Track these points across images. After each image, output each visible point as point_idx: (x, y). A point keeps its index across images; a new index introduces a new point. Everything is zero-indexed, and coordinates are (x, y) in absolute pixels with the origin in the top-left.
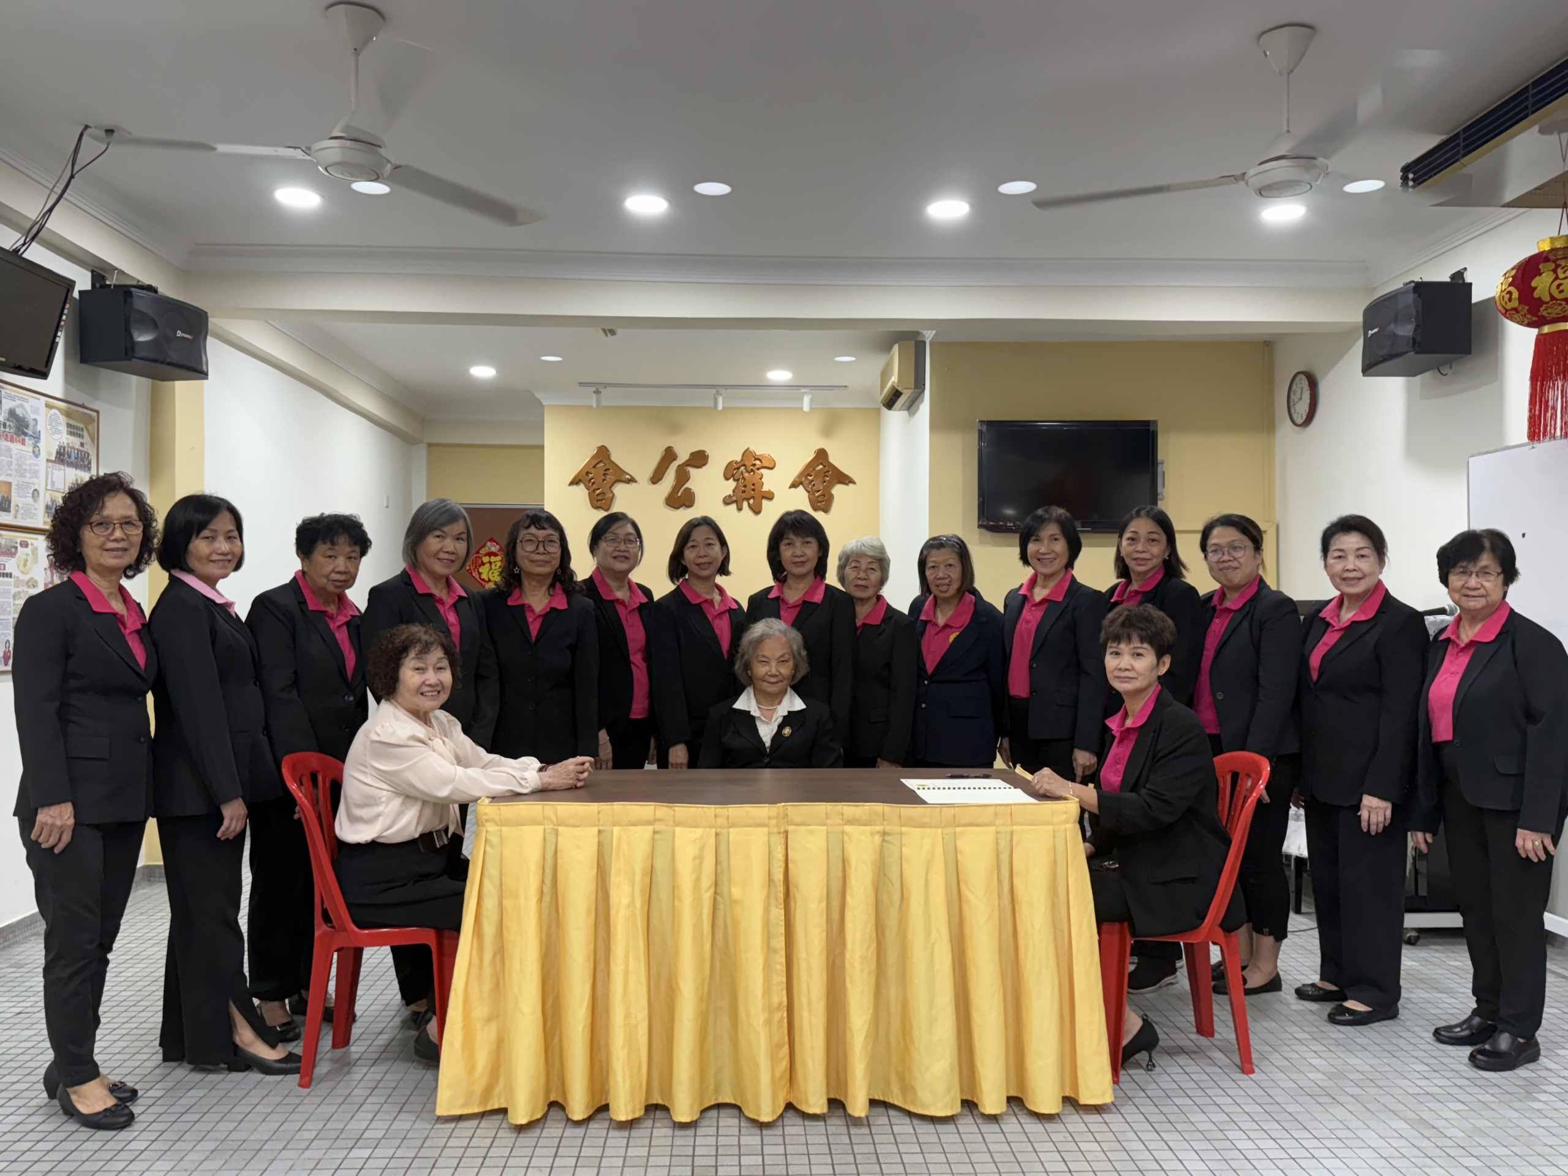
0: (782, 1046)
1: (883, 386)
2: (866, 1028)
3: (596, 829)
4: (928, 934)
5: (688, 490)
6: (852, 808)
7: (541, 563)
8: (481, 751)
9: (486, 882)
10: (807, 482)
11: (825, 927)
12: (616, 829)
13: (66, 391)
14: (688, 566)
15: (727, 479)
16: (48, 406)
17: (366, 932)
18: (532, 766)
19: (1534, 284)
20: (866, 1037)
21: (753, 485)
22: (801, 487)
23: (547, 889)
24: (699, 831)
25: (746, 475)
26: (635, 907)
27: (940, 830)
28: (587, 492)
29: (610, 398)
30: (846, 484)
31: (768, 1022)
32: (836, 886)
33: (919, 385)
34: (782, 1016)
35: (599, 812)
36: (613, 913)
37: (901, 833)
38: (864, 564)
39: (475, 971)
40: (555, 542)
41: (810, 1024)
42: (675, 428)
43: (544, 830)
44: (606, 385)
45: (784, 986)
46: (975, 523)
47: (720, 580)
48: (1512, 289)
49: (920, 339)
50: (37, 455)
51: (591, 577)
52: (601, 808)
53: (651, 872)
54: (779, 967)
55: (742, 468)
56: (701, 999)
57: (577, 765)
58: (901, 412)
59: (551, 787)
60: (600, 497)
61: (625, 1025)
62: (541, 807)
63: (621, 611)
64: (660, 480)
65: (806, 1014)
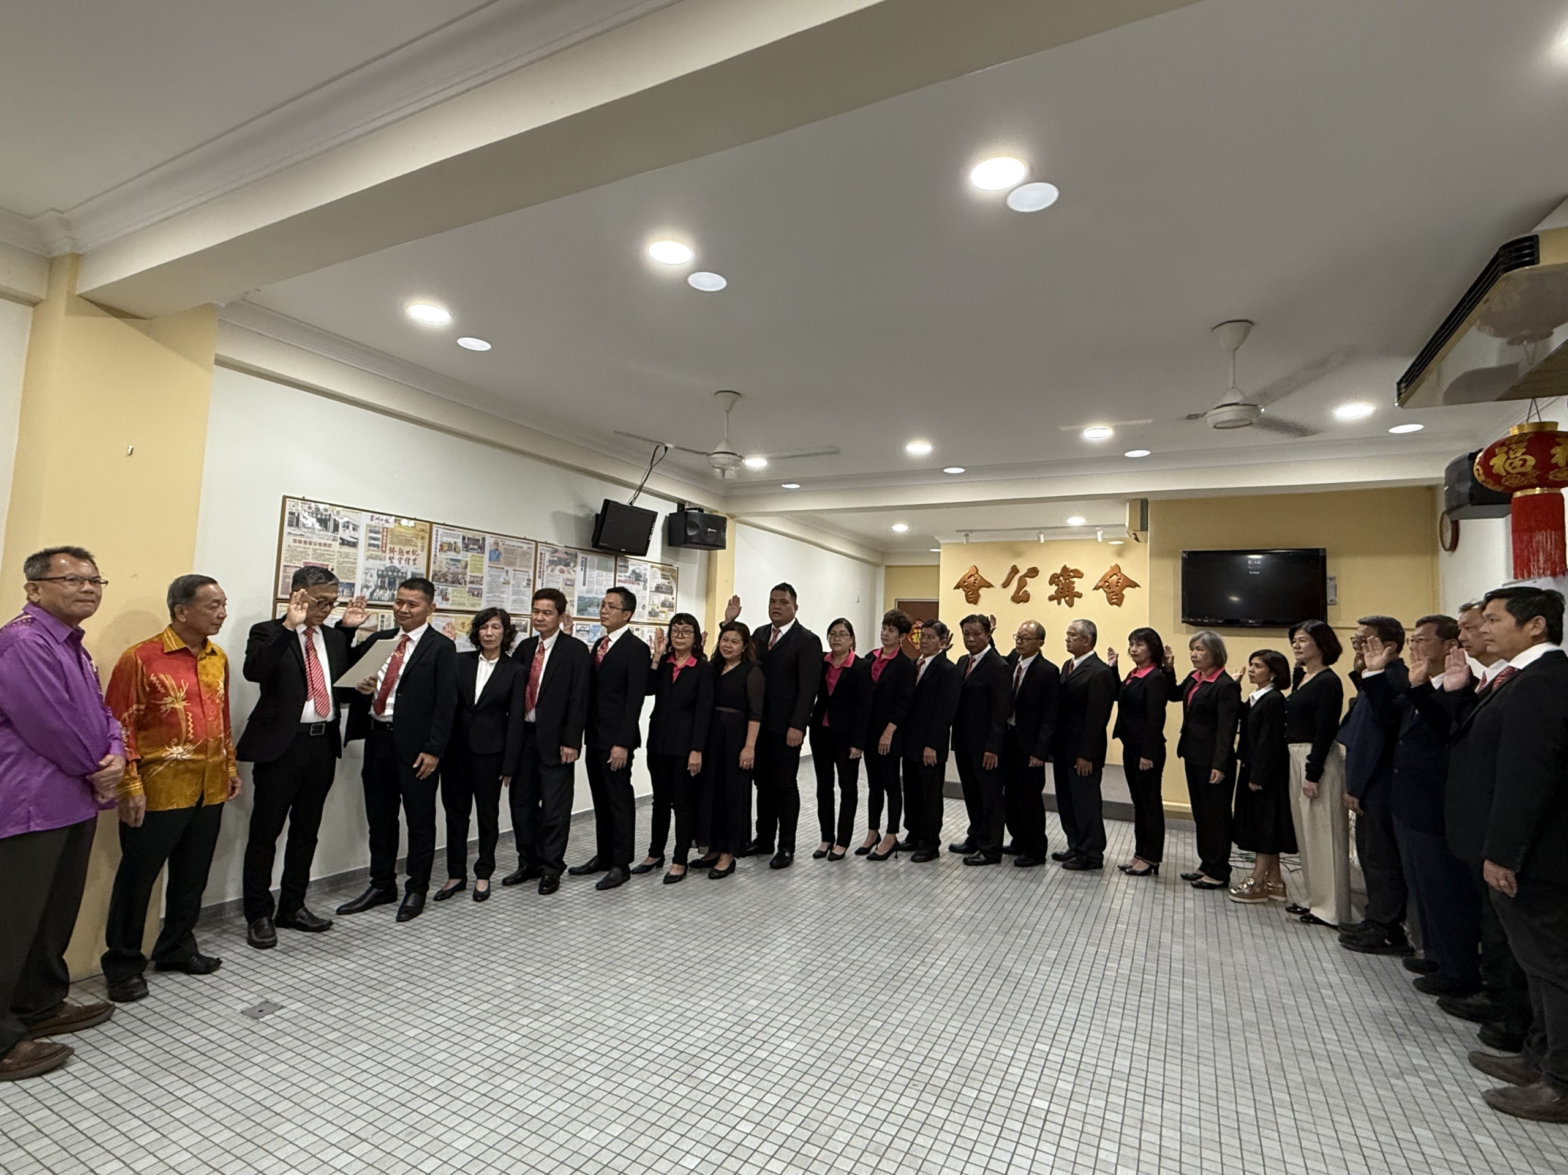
5: (1026, 591)
10: (1105, 586)
13: (662, 559)
15: (1051, 584)
16: (652, 567)
19: (1491, 463)
21: (1069, 588)
22: (1101, 589)
28: (964, 593)
29: (973, 538)
30: (1134, 587)
42: (1018, 554)
44: (971, 531)
46: (1180, 619)
48: (1478, 467)
50: (645, 589)
55: (1061, 578)
60: (973, 598)
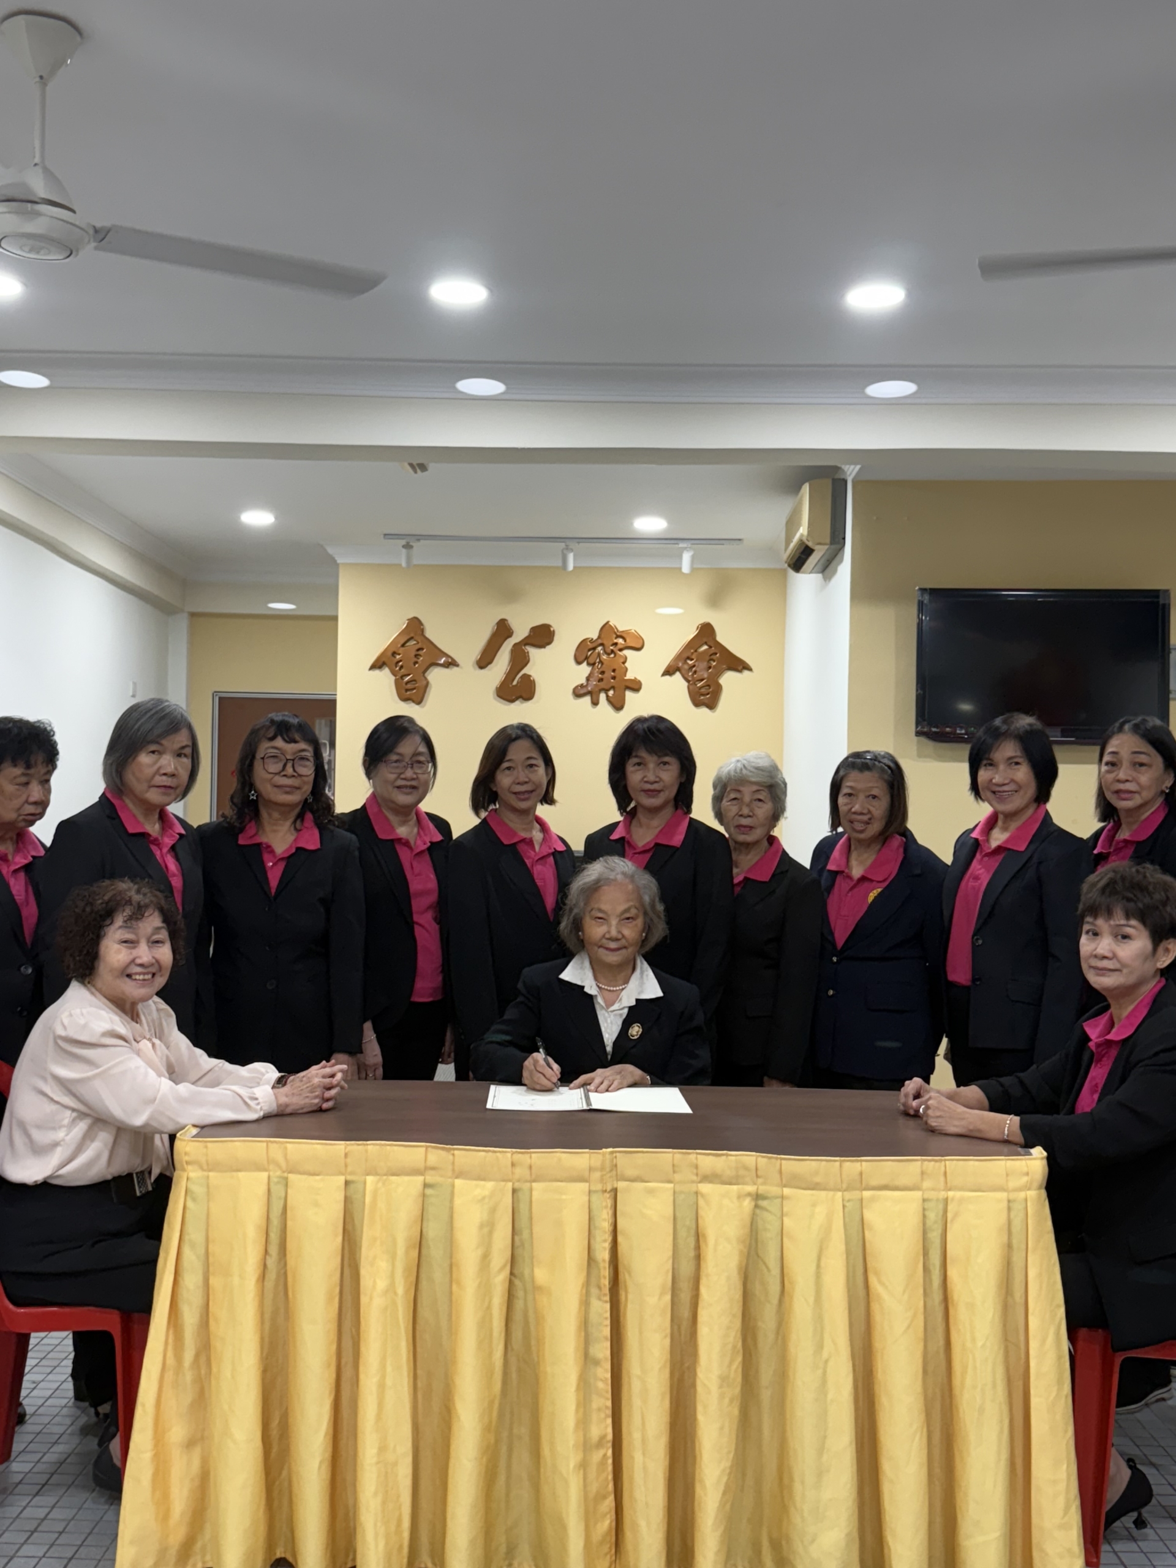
0: (605, 1497)
1: (788, 540)
2: (725, 1479)
3: (342, 1179)
4: (820, 1346)
5: (527, 677)
6: (711, 1157)
7: (288, 789)
8: (199, 1052)
9: (187, 1252)
10: (686, 667)
11: (668, 1331)
12: (370, 1179)
14: (499, 792)
15: (579, 663)
17: (22, 1310)
18: (267, 1076)
20: (724, 1493)
21: (614, 671)
22: (678, 674)
23: (271, 1262)
24: (490, 1185)
25: (605, 657)
26: (395, 1294)
27: (840, 1194)
28: (393, 678)
29: (422, 554)
30: (740, 671)
31: (583, 1465)
32: (686, 1268)
33: (837, 539)
34: (605, 1455)
35: (346, 1155)
36: (364, 1300)
37: (782, 1197)
38: (747, 793)
39: (169, 1376)
40: (308, 760)
41: (645, 1468)
42: (511, 595)
43: (269, 1177)
44: (419, 537)
45: (609, 1412)
46: (913, 728)
47: (542, 811)
49: (837, 476)
51: (364, 807)
52: (349, 1148)
53: (421, 1244)
54: (601, 1385)
55: (600, 648)
56: (487, 1429)
57: (324, 1077)
58: (813, 576)
59: (288, 1110)
60: (409, 686)
61: (378, 1463)
62: (265, 1144)
63: (404, 855)
64: (490, 662)
65: (638, 1457)
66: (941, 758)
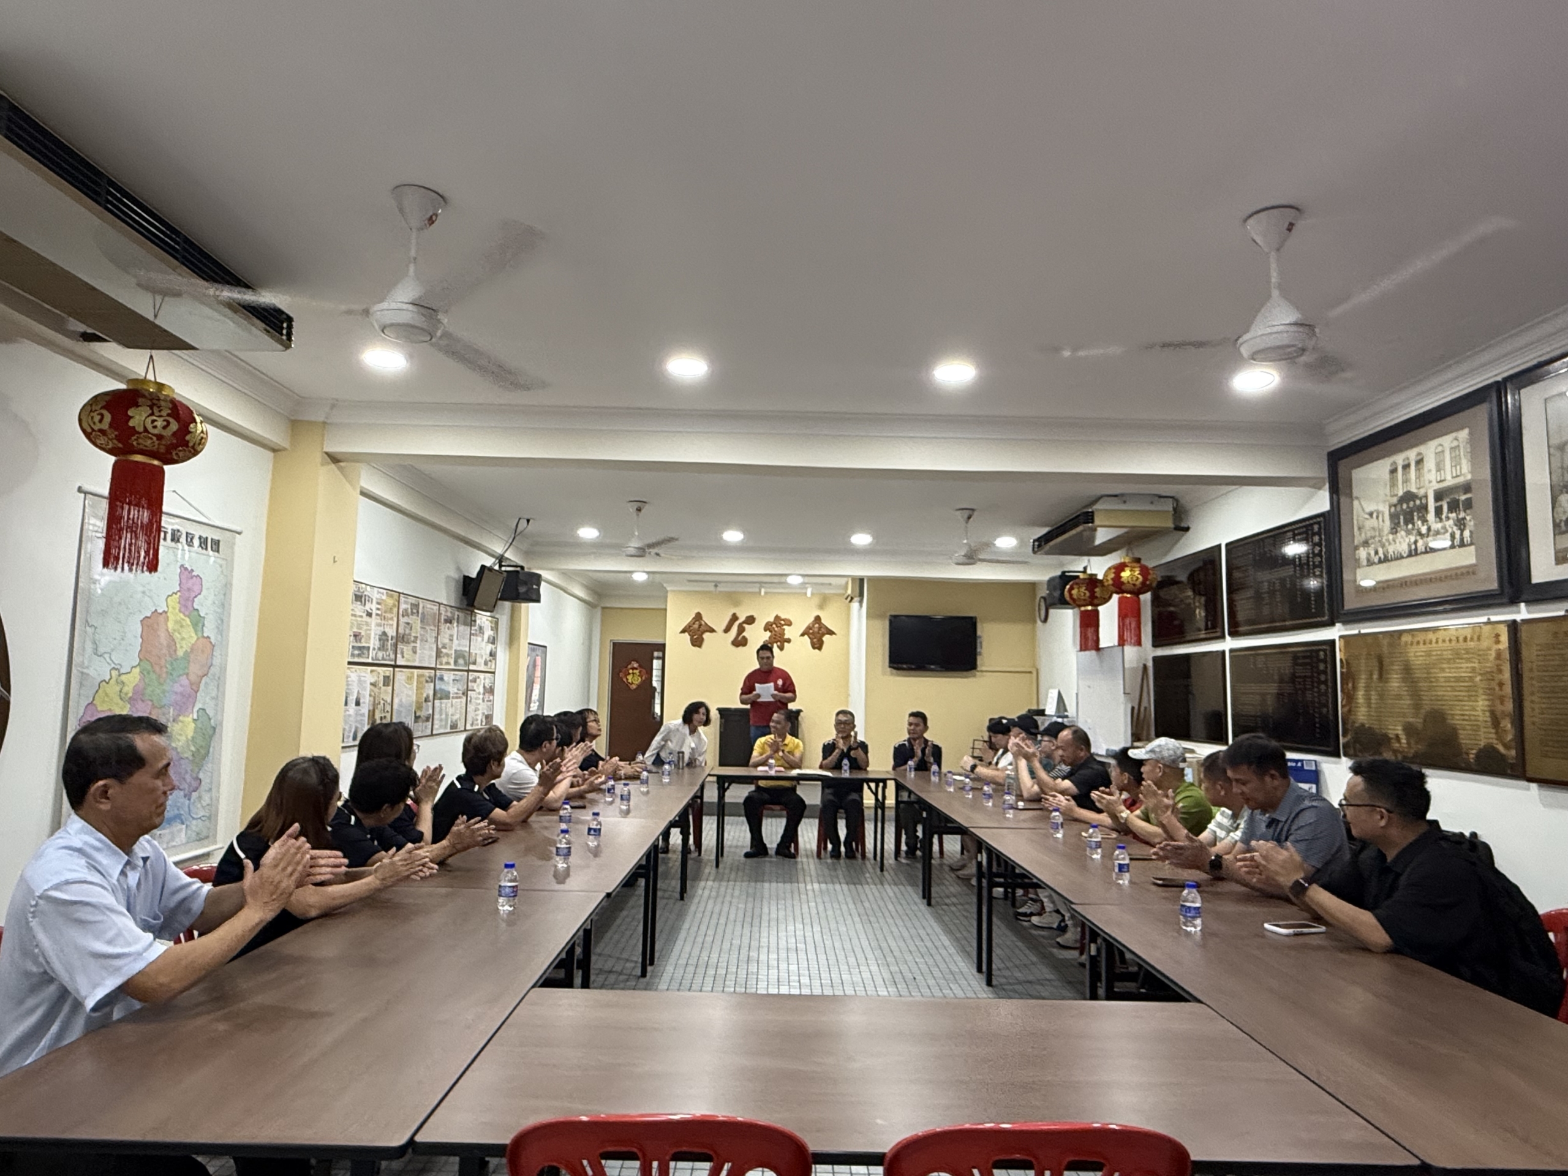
5: (744, 637)
10: (810, 633)
15: (765, 630)
16: (487, 620)
21: (780, 634)
22: (806, 636)
25: (776, 628)
28: (689, 637)
30: (831, 635)
33: (862, 595)
42: (738, 604)
46: (887, 663)
49: (862, 581)
50: (483, 640)
55: (774, 626)
58: (857, 604)
60: (696, 640)
64: (729, 631)
66: (899, 675)
